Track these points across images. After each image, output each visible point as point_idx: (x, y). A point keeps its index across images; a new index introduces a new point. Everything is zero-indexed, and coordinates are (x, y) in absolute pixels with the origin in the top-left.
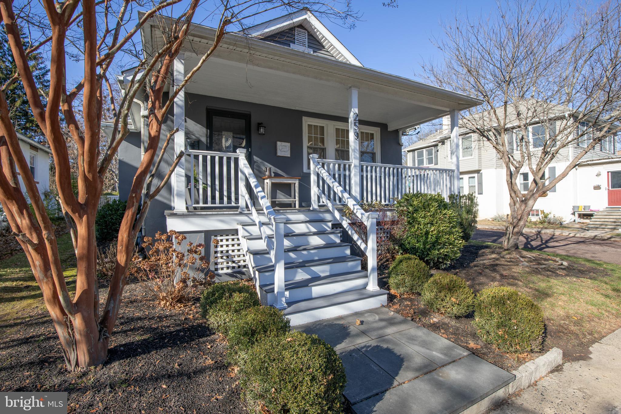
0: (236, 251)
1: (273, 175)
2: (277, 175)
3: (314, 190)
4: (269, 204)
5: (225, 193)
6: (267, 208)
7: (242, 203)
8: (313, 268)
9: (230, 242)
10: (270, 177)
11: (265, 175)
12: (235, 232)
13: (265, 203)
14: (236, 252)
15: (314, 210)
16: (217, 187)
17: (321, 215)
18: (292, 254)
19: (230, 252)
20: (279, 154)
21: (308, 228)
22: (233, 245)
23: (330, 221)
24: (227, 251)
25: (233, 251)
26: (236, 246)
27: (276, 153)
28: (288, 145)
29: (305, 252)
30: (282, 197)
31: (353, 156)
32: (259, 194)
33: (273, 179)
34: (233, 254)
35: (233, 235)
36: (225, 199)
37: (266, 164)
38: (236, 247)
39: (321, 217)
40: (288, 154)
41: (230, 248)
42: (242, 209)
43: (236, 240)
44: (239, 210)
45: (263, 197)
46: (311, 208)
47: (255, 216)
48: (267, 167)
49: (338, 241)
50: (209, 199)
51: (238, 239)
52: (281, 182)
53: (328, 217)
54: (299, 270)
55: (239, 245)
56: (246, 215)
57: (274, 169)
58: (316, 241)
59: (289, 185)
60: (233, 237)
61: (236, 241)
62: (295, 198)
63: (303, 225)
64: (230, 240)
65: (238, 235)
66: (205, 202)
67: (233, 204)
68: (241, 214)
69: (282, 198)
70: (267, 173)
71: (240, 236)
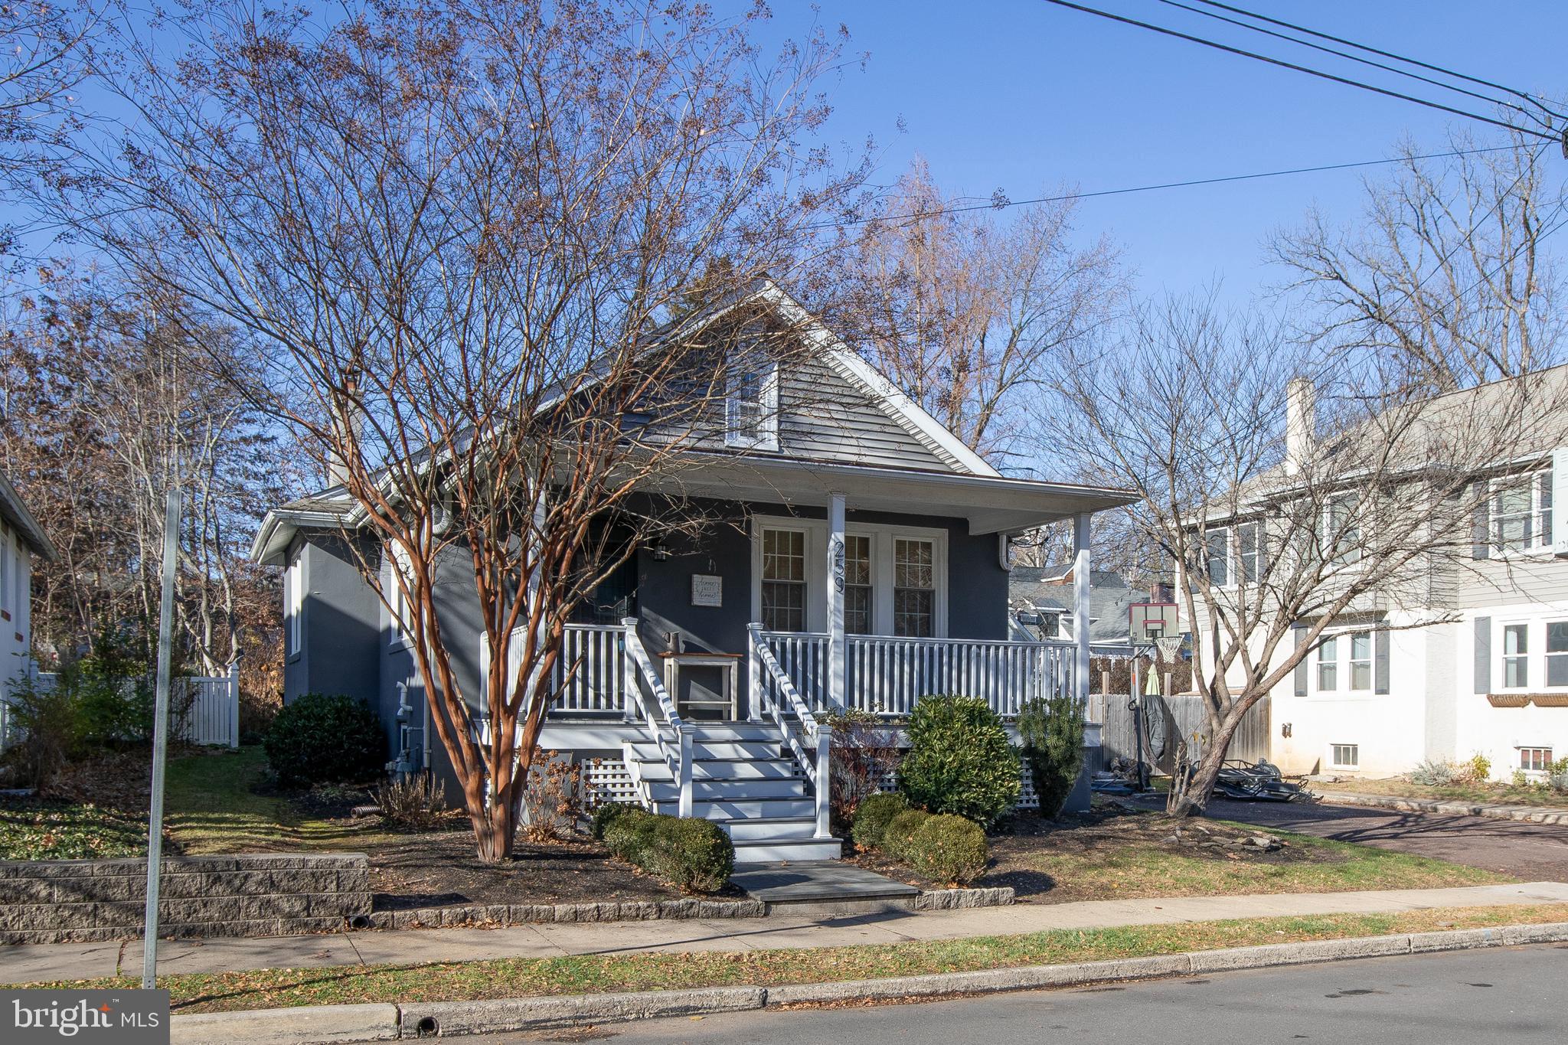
0: (618, 786)
1: (682, 647)
2: (691, 649)
3: (754, 686)
4: (674, 710)
5: (603, 691)
6: (671, 715)
7: (629, 707)
8: (735, 805)
9: (610, 771)
10: (676, 654)
11: (665, 649)
12: (618, 754)
13: (669, 708)
14: (618, 788)
15: (754, 723)
16: (591, 681)
17: (764, 731)
18: (705, 786)
19: (609, 787)
20: (697, 601)
21: (736, 751)
22: (614, 776)
23: (778, 742)
24: (605, 785)
25: (614, 785)
26: (618, 777)
27: (690, 599)
28: (718, 580)
29: (726, 784)
30: (699, 695)
31: (832, 623)
32: (660, 695)
33: (682, 658)
34: (613, 790)
35: (614, 759)
36: (603, 701)
37: (669, 623)
38: (618, 779)
39: (762, 734)
40: (717, 601)
41: (610, 780)
42: (629, 716)
43: (619, 768)
44: (625, 720)
45: (664, 701)
46: (748, 720)
47: (653, 730)
48: (669, 630)
49: (786, 774)
50: (579, 700)
51: (623, 767)
52: (700, 663)
53: (774, 734)
54: (715, 806)
55: (623, 776)
56: (636, 727)
57: (684, 634)
58: (747, 771)
59: (719, 670)
60: (614, 763)
61: (619, 770)
62: (730, 700)
63: (728, 746)
64: (610, 768)
65: (622, 760)
66: (573, 705)
67: (615, 709)
68: (628, 725)
69: (700, 698)
70: (670, 645)
71: (627, 761)
